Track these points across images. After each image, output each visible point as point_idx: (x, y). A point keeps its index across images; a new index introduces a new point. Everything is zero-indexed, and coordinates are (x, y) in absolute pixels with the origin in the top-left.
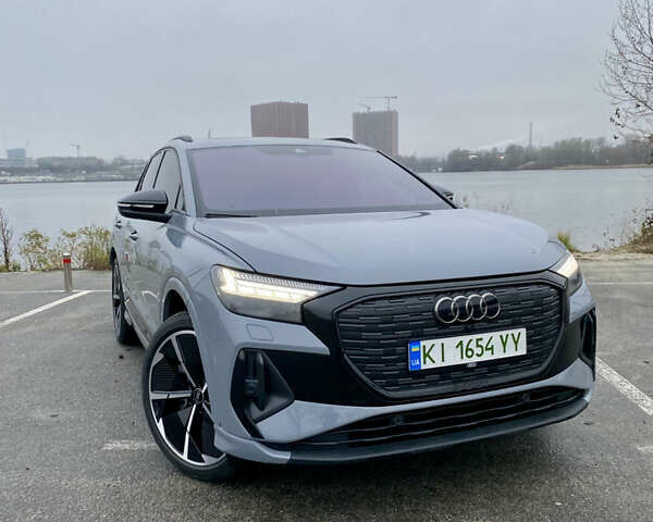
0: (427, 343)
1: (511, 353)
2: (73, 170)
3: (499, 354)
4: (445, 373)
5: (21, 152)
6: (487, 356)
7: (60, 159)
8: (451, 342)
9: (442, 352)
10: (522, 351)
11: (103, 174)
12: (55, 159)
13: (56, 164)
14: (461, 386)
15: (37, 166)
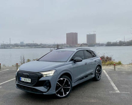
0: (21, 78)
1: (29, 82)
2: (32, 46)
3: (27, 81)
4: (23, 82)
5: (23, 42)
6: (26, 81)
7: (30, 44)
8: (23, 78)
9: (23, 79)
10: (30, 82)
11: (38, 47)
12: (29, 44)
13: (29, 45)
14: (24, 84)
15: (25, 45)
